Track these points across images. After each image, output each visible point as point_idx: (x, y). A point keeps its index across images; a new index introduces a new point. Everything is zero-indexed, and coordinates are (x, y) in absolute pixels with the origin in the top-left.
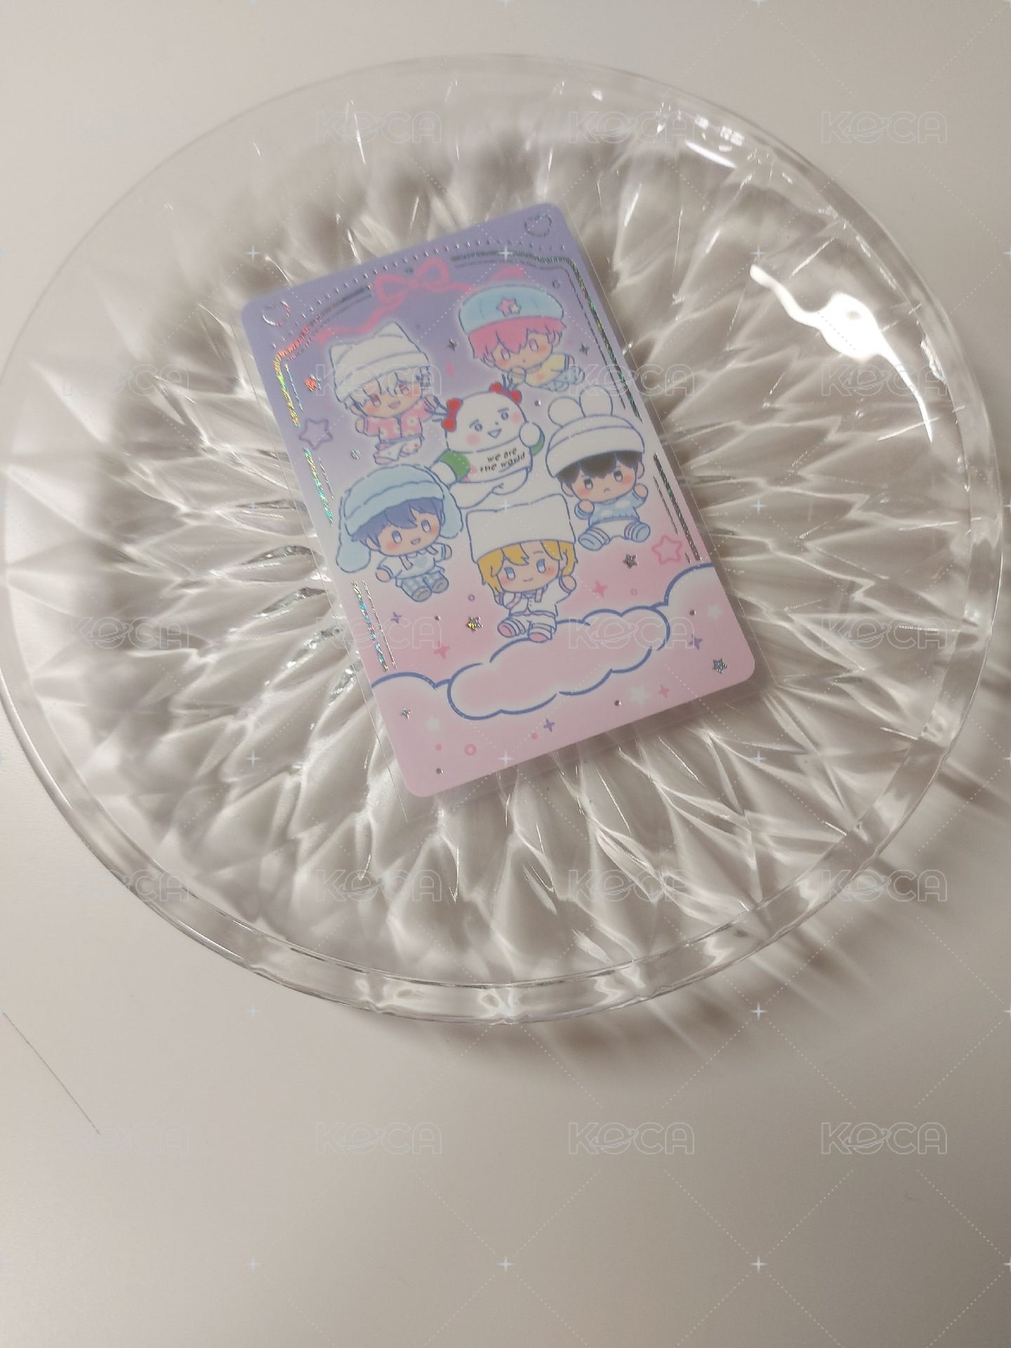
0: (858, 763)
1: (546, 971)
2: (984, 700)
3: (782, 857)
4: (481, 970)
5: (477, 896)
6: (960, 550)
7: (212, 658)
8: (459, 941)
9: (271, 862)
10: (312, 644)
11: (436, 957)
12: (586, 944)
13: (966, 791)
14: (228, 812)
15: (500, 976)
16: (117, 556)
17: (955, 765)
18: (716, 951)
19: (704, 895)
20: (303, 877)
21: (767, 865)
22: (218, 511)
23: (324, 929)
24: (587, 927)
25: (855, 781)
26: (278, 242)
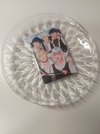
0: (85, 79)
1: (56, 101)
2: (96, 73)
3: (78, 88)
4: (51, 101)
5: (49, 93)
6: (94, 59)
7: (23, 71)
8: (48, 98)
9: (30, 91)
10: (33, 70)
11: (46, 100)
12: (60, 98)
13: (95, 82)
14: (26, 86)
15: (52, 101)
16: (14, 62)
17: (94, 79)
18: (72, 98)
19: (71, 92)
20: (33, 92)
21: (77, 89)
22: (24, 57)
23: (36, 97)
24: (60, 96)
25: (84, 81)
26: (28, 31)
